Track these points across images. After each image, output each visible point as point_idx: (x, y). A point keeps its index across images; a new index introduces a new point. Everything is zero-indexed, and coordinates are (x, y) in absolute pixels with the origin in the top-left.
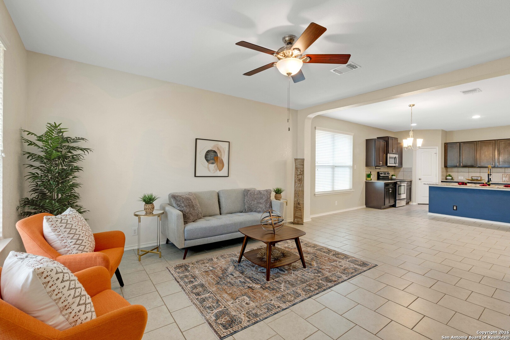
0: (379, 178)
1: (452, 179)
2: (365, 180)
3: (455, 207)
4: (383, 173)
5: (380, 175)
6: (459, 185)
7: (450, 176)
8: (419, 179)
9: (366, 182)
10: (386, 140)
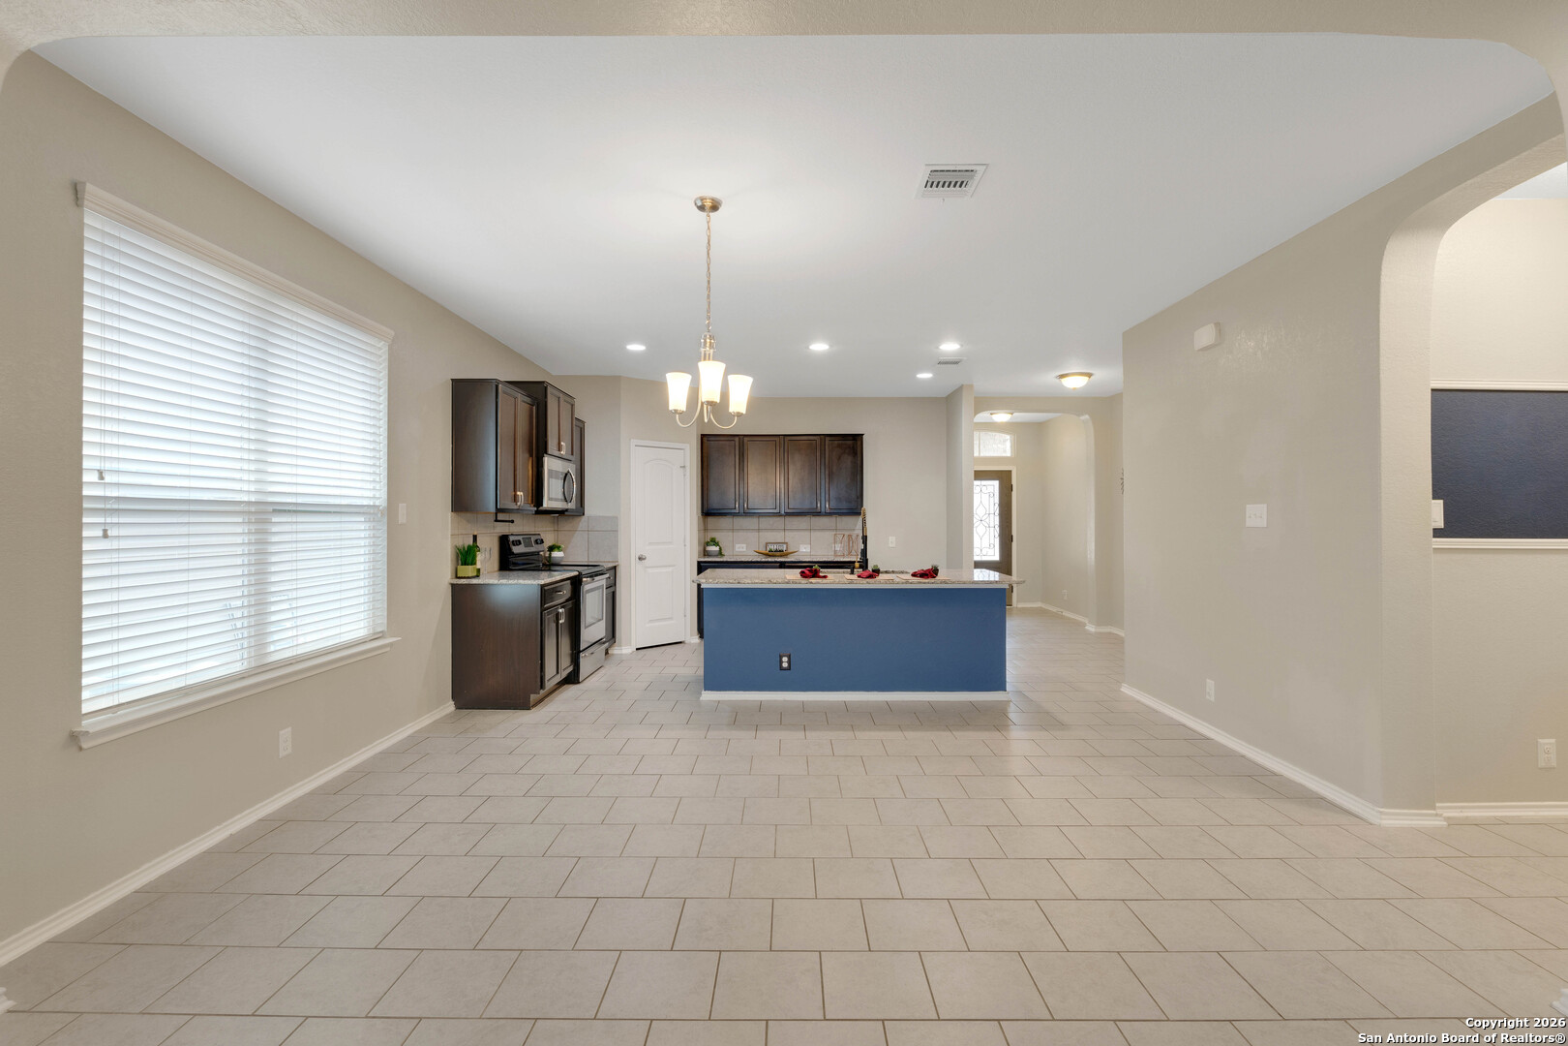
0: (508, 561)
1: (720, 553)
2: (447, 578)
3: (785, 659)
4: (520, 538)
5: (510, 549)
6: (804, 581)
7: (714, 542)
8: (640, 559)
9: (453, 585)
10: (537, 393)
